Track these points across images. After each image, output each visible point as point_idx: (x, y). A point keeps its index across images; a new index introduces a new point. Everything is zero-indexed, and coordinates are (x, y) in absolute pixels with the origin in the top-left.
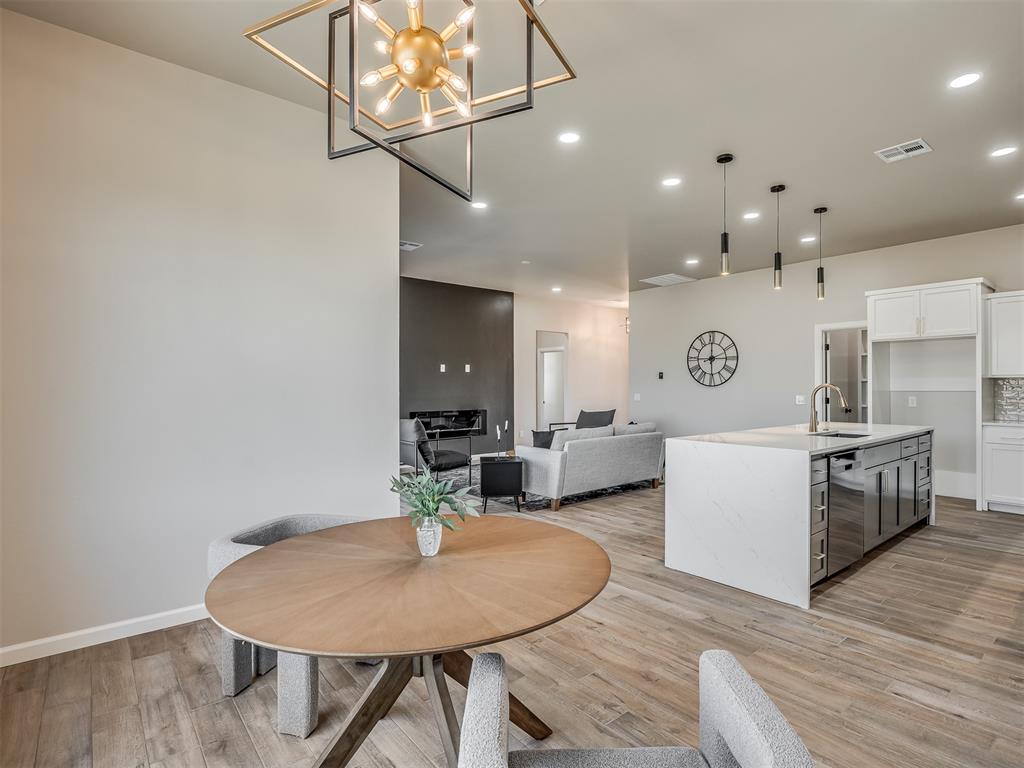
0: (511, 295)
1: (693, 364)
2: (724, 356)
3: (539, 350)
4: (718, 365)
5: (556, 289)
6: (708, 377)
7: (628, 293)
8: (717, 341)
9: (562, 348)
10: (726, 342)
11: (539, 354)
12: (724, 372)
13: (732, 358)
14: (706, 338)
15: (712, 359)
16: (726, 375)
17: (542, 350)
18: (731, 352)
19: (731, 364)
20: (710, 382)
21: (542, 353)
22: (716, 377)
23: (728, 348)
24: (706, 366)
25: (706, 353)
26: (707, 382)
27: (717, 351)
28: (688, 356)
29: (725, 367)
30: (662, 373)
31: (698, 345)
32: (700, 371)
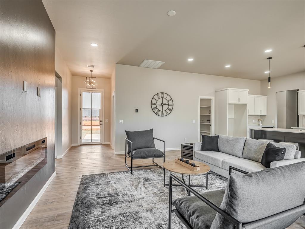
1: (154, 106)
2: (167, 104)
4: (165, 107)
6: (160, 112)
8: (165, 97)
10: (169, 98)
12: (168, 111)
13: (171, 105)
14: (160, 95)
15: (162, 105)
16: (169, 112)
18: (171, 103)
19: (171, 107)
20: (162, 114)
22: (164, 112)
23: (170, 100)
24: (160, 108)
25: (160, 102)
26: (156, 112)
27: (165, 102)
28: (151, 102)
29: (168, 108)
30: (138, 110)
31: (156, 97)
32: (157, 110)
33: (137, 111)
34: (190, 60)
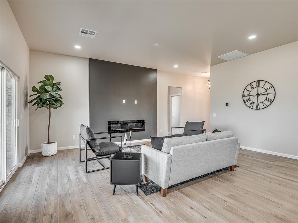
0: (155, 70)
1: (246, 98)
2: (266, 93)
3: (170, 96)
4: (262, 98)
5: (176, 66)
7: (209, 67)
8: (262, 85)
9: (180, 94)
10: (267, 86)
11: (170, 97)
12: (266, 102)
13: (271, 94)
14: (254, 85)
16: (268, 103)
17: (172, 95)
18: (271, 91)
19: (271, 97)
20: (257, 107)
21: (172, 97)
22: (261, 104)
23: (269, 88)
24: (254, 99)
25: (254, 92)
26: (248, 105)
27: (261, 90)
28: (243, 95)
29: (267, 99)
30: (228, 103)
31: (249, 88)
32: (250, 102)
33: (227, 105)
34: (252, 37)
